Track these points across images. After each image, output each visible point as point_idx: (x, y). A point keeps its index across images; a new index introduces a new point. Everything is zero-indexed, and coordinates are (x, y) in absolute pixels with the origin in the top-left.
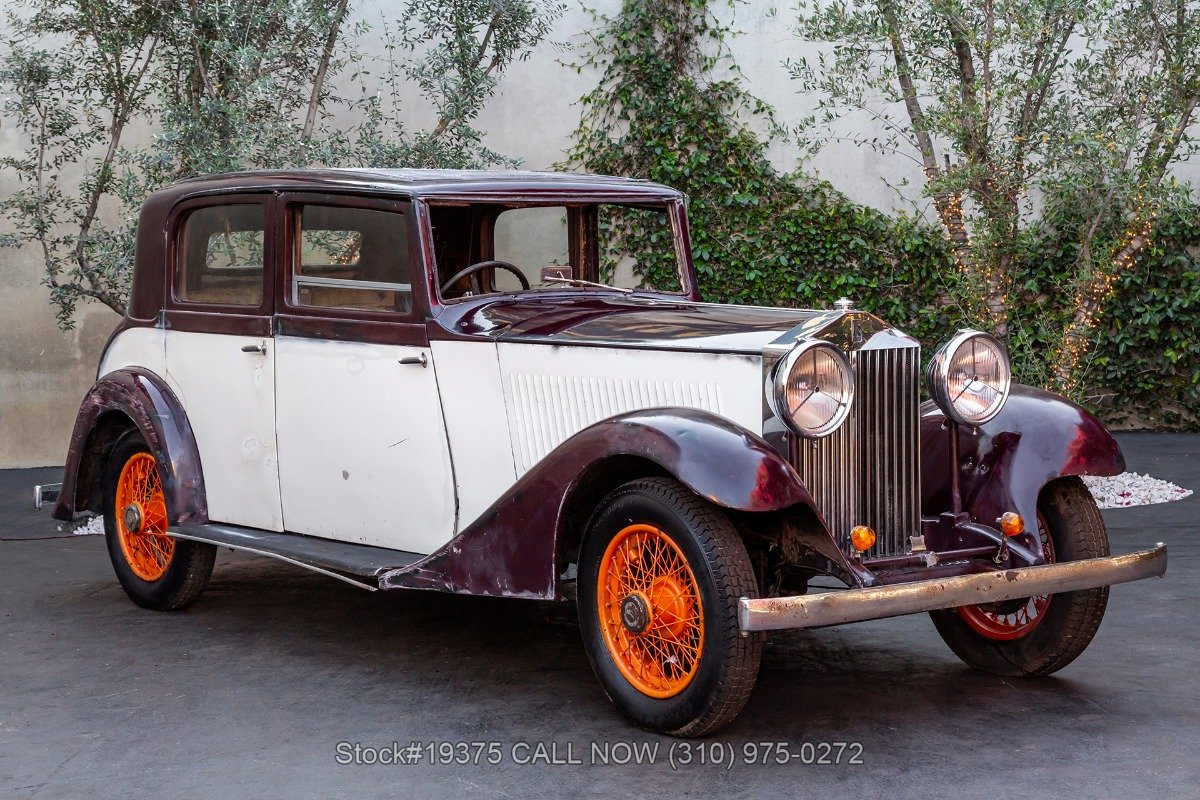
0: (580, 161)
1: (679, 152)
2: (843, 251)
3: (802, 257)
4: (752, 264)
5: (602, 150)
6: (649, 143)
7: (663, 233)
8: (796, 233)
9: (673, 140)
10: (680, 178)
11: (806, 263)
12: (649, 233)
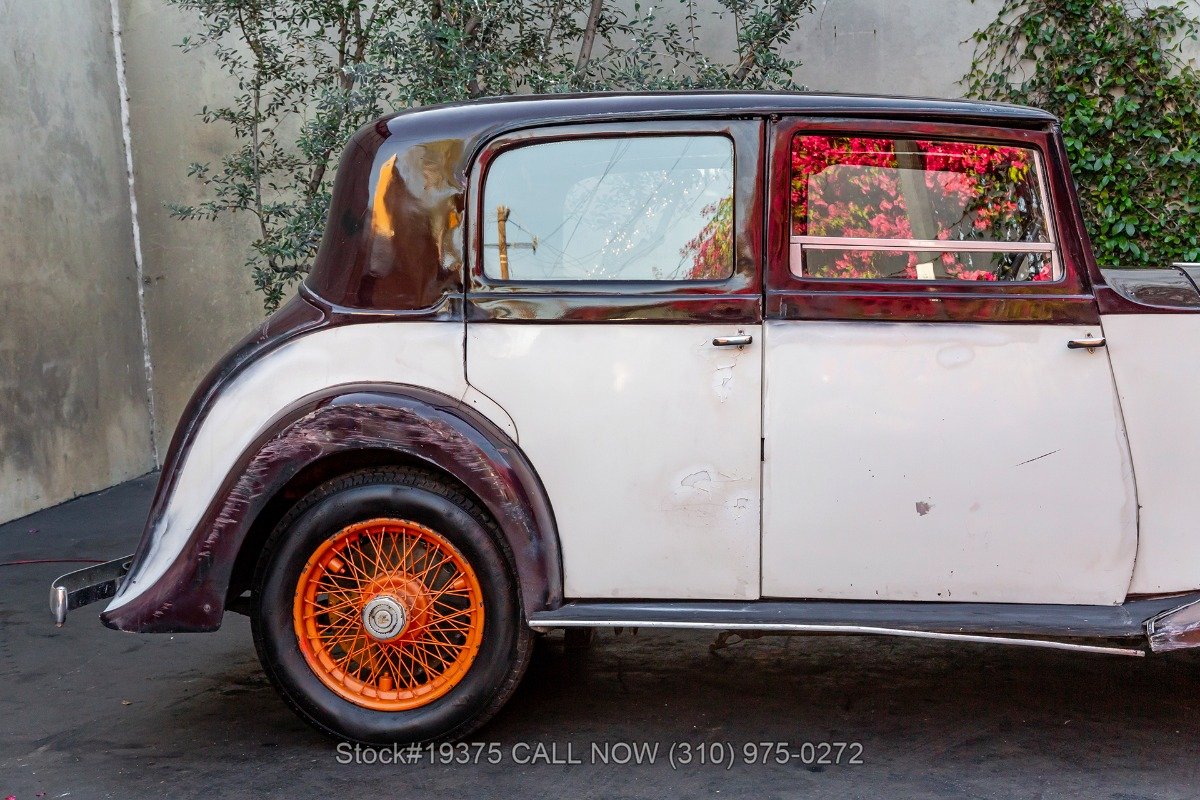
1: (1101, 99)
4: (1193, 242)
6: (1059, 88)
9: (1092, 83)
10: (1100, 131)
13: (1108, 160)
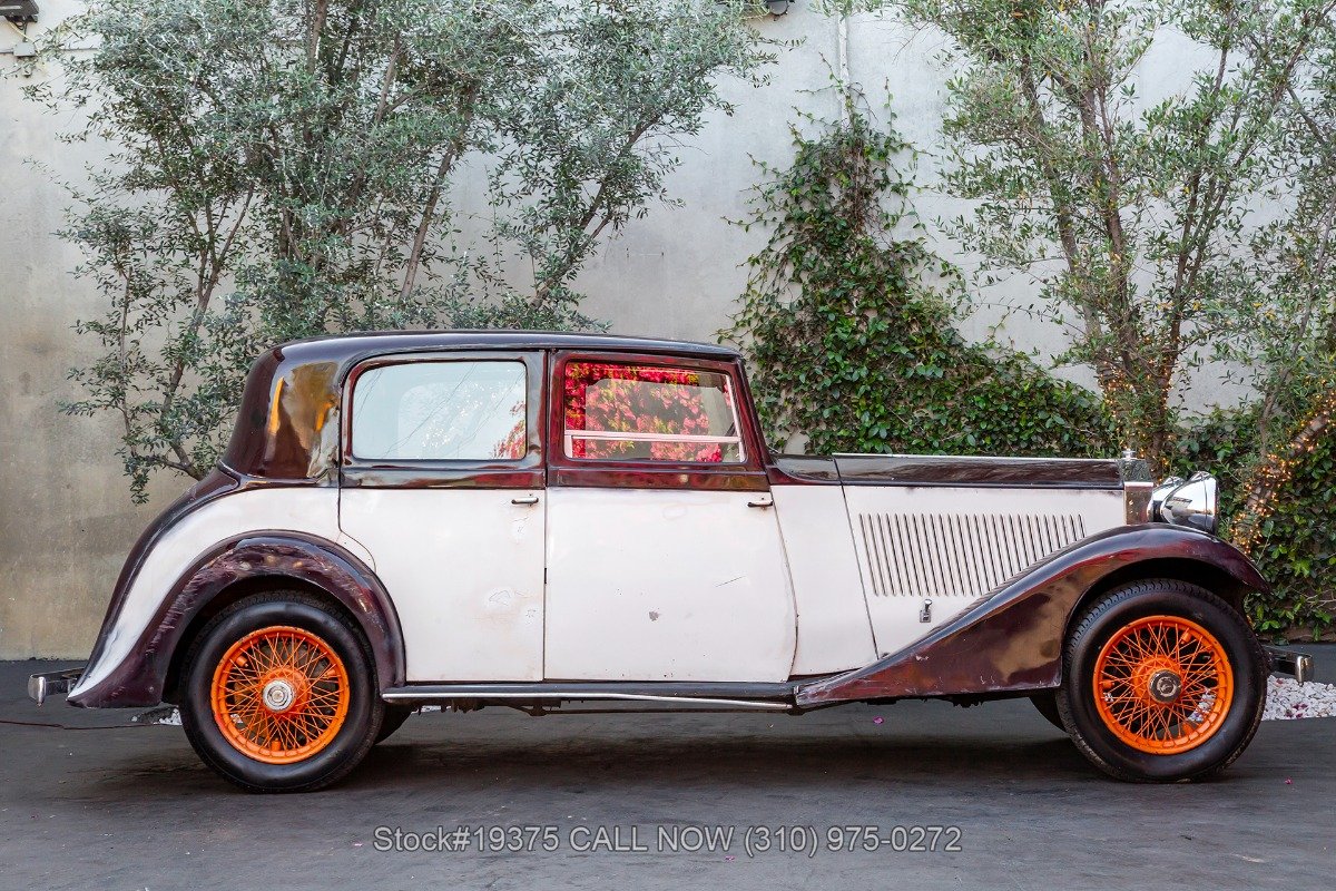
0: (747, 328)
1: (858, 319)
2: (1039, 430)
3: (994, 437)
4: (936, 444)
5: (771, 316)
6: (821, 309)
7: (837, 408)
8: (985, 410)
9: (850, 304)
10: (856, 347)
11: (997, 443)
12: (823, 407)
13: (864, 372)
